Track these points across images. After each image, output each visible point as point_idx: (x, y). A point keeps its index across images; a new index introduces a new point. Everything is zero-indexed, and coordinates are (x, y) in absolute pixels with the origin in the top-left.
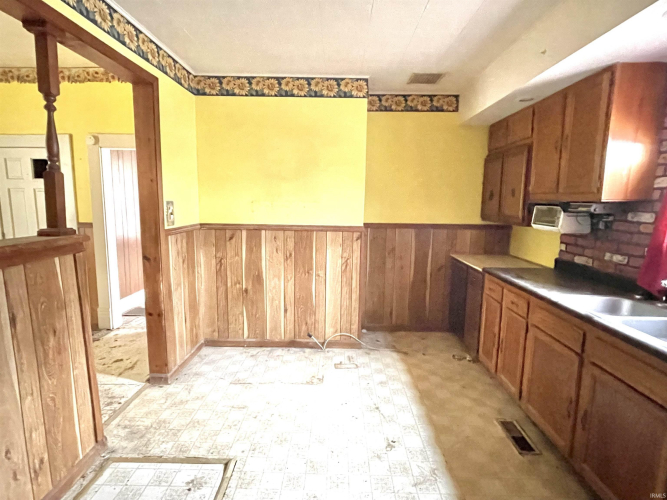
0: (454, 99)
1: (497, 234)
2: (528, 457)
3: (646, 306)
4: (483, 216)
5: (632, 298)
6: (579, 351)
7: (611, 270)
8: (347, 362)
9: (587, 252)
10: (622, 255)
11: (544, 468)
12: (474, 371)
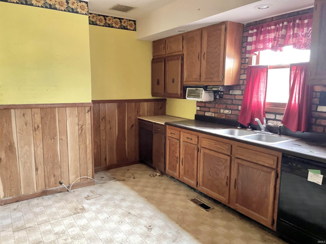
0: (133, 23)
1: (160, 104)
2: (210, 211)
3: (243, 131)
4: (153, 94)
5: (237, 128)
6: (229, 154)
7: (223, 117)
8: (92, 194)
9: (212, 110)
10: (228, 110)
11: (218, 213)
12: (165, 180)
